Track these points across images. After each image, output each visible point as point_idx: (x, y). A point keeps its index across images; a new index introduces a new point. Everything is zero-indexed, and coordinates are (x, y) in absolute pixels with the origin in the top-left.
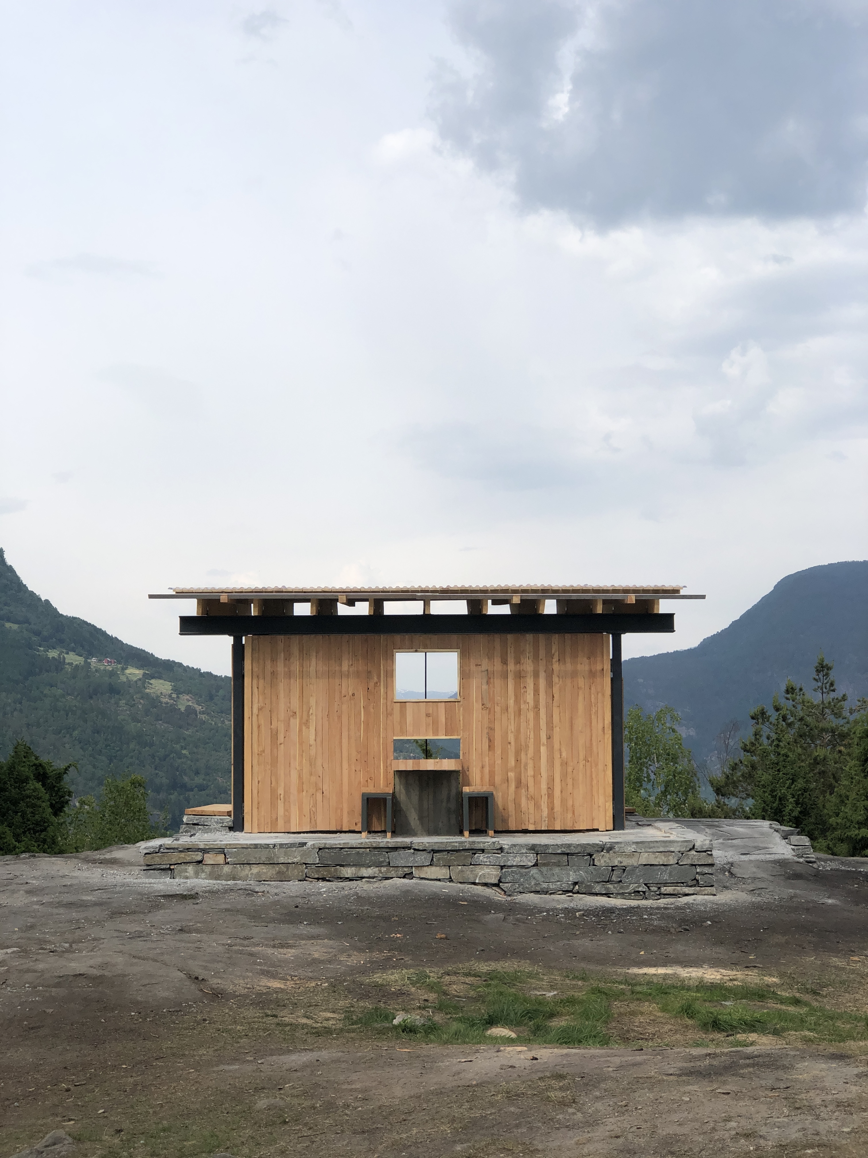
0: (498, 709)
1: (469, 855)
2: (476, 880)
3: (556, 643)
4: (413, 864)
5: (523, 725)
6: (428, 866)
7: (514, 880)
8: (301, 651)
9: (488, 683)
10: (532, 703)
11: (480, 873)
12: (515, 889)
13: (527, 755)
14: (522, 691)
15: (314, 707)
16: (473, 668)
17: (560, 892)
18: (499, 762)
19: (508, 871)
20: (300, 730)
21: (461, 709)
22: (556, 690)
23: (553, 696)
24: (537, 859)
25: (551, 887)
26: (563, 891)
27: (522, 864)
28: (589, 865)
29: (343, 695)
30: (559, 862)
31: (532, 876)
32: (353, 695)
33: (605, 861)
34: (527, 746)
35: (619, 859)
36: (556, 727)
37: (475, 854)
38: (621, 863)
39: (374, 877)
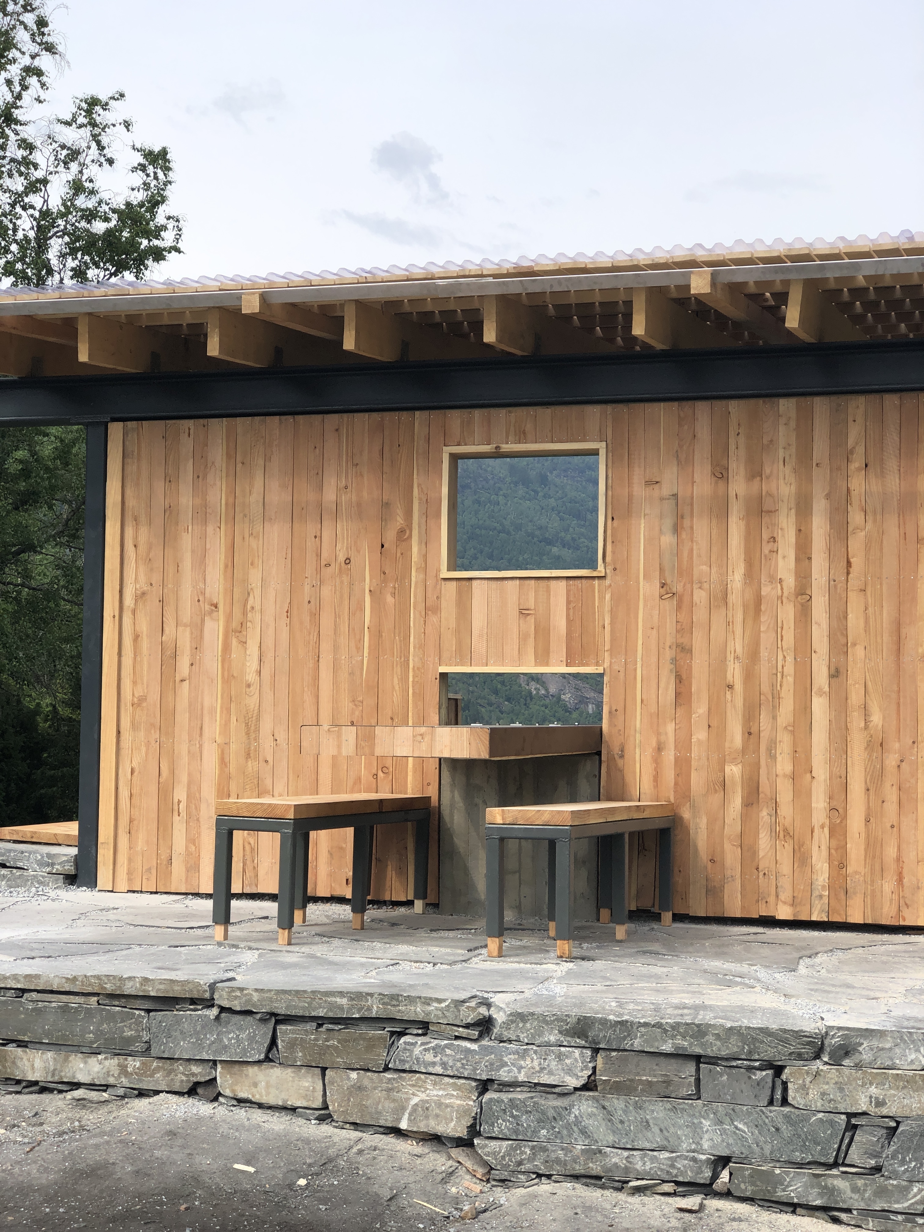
0: (700, 596)
1: (381, 1038)
2: (399, 1120)
3: (860, 420)
4: (215, 1052)
5: (766, 639)
6: (259, 1062)
7: (516, 1132)
8: (230, 456)
9: (676, 529)
10: (790, 581)
11: (415, 1100)
12: (520, 1163)
13: (774, 718)
14: (766, 551)
15: (257, 592)
16: (639, 490)
17: (668, 1188)
18: (700, 735)
19: (501, 1101)
20: (226, 648)
21: (608, 597)
22: (856, 544)
23: (849, 564)
24: (594, 1068)
25: (639, 1166)
26: (677, 1183)
27: (546, 1079)
28: (771, 1103)
29: (323, 563)
30: (668, 1083)
31: (577, 1122)
32: (348, 561)
33: (823, 1094)
34: (776, 697)
35: (873, 1090)
36: (854, 644)
37: (402, 1034)
38: (880, 1104)
39: (107, 1086)
